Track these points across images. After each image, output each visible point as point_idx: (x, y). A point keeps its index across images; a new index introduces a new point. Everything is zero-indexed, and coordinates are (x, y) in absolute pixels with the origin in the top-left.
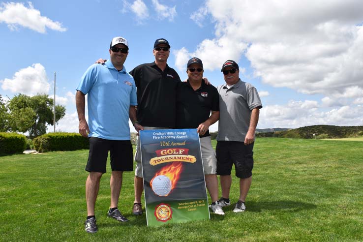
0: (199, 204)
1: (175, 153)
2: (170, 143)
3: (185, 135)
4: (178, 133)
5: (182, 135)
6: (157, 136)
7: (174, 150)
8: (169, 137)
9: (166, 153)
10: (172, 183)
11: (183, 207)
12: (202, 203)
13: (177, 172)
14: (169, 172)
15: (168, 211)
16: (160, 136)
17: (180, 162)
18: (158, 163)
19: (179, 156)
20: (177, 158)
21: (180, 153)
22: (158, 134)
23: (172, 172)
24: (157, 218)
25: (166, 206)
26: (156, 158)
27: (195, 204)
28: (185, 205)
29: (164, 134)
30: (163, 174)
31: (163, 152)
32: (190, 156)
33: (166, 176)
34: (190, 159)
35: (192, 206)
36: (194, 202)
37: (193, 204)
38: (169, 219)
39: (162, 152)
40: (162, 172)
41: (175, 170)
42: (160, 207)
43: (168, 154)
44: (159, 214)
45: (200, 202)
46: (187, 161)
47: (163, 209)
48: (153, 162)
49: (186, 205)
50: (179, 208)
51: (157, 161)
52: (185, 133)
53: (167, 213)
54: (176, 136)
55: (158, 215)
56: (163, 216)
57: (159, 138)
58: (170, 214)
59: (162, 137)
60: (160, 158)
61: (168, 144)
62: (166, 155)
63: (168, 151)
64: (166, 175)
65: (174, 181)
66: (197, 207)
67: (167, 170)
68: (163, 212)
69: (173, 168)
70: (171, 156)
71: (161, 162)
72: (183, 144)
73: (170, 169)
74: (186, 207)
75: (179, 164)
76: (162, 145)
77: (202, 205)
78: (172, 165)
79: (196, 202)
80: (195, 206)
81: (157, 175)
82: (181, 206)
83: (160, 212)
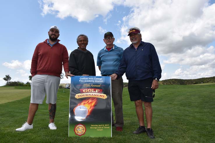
0: (105, 127)
1: (93, 91)
2: (90, 85)
3: (101, 80)
4: (96, 79)
5: (99, 80)
6: (82, 80)
7: (93, 89)
8: (90, 81)
9: (87, 91)
10: (88, 111)
11: (94, 128)
12: (107, 126)
13: (93, 104)
17: (95, 98)
18: (80, 97)
19: (95, 94)
20: (94, 95)
21: (96, 92)
22: (83, 79)
23: (89, 104)
24: (76, 133)
25: (82, 126)
26: (80, 94)
27: (103, 126)
28: (95, 127)
29: (87, 79)
30: (83, 105)
33: (85, 106)
34: (102, 96)
35: (100, 128)
36: (102, 125)
37: (101, 127)
38: (83, 134)
39: (84, 91)
40: (83, 103)
41: (91, 103)
42: (78, 126)
44: (77, 130)
45: (106, 125)
47: (80, 128)
48: (77, 96)
49: (96, 127)
50: (91, 128)
51: (80, 96)
52: (102, 79)
53: (83, 130)
54: (94, 80)
55: (76, 132)
56: (80, 132)
57: (83, 81)
58: (84, 131)
59: (85, 81)
60: (82, 94)
61: (89, 86)
62: (86, 93)
63: (88, 90)
65: (90, 110)
66: (103, 129)
67: (86, 102)
68: (80, 130)
69: (90, 101)
70: (90, 93)
71: (83, 97)
72: (99, 86)
73: (88, 102)
74: (96, 128)
75: (95, 99)
76: (85, 86)
77: (107, 128)
78: (90, 99)
79: (103, 125)
80: (102, 128)
81: (79, 105)
82: (92, 127)
83: (78, 129)
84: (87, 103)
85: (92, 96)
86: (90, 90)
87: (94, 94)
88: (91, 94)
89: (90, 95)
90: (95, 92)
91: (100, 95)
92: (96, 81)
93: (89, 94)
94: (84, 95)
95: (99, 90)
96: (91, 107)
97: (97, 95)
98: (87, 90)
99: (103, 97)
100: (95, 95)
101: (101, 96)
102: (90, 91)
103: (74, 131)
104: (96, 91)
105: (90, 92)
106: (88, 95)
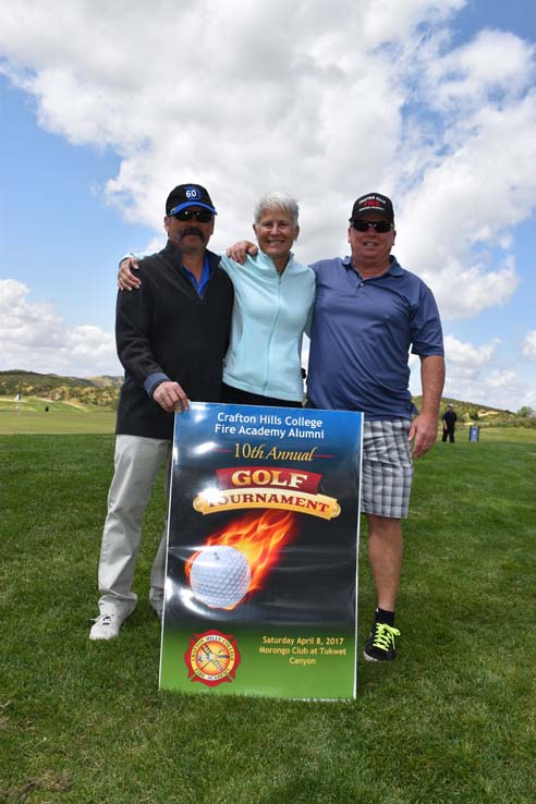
0: (327, 647)
1: (275, 482)
2: (267, 450)
3: (318, 429)
4: (296, 422)
6: (228, 424)
7: (276, 473)
8: (266, 432)
9: (247, 480)
10: (252, 573)
11: (276, 651)
12: (335, 647)
13: (274, 541)
14: (249, 539)
15: (228, 657)
16: (237, 425)
17: (287, 512)
19: (288, 493)
20: (279, 499)
21: (293, 484)
22: (233, 419)
23: (258, 539)
24: (191, 672)
25: (222, 639)
27: (316, 645)
28: (281, 646)
29: (252, 419)
30: (230, 544)
31: (241, 478)
32: (320, 498)
33: (237, 549)
34: (319, 507)
35: (305, 651)
36: (312, 640)
37: (309, 646)
38: (226, 679)
39: (235, 476)
40: (228, 535)
41: (268, 534)
42: (205, 639)
43: (253, 485)
44: (199, 660)
45: (331, 641)
46: (310, 511)
47: (212, 647)
48: (204, 502)
49: (287, 646)
50: (262, 650)
52: (319, 423)
53: (224, 660)
54: (283, 427)
55: (194, 666)
56: (211, 667)
57: (233, 430)
58: (232, 663)
59: (242, 430)
61: (260, 453)
62: (247, 486)
63: (257, 473)
64: (237, 545)
65: (261, 567)
66: (319, 656)
67: (244, 531)
68: (212, 657)
69: (262, 527)
70: (261, 491)
71: (231, 506)
72: (308, 457)
73: (255, 529)
74: (284, 651)
75: (284, 516)
76: (240, 453)
77: (336, 652)
78: (261, 520)
79: (319, 639)
80: (312, 652)
81: (210, 542)
82: (269, 646)
83: (203, 655)
84: (247, 535)
85: (273, 505)
86: (266, 473)
87: (279, 493)
88: (269, 492)
89: (264, 500)
90: (285, 484)
91: (310, 502)
92: (292, 433)
93: (258, 496)
94: (236, 500)
95: (305, 477)
96: (265, 553)
97: (294, 501)
98: (248, 473)
99: (323, 510)
100: (284, 498)
101: (314, 507)
102: (261, 477)
103: (184, 664)
104: (289, 482)
105: (265, 482)
106: (254, 498)
